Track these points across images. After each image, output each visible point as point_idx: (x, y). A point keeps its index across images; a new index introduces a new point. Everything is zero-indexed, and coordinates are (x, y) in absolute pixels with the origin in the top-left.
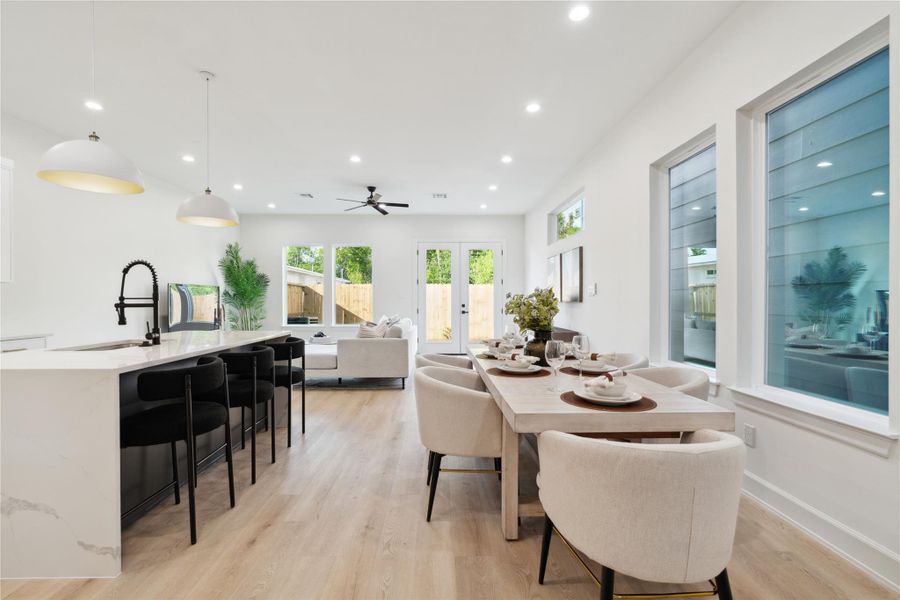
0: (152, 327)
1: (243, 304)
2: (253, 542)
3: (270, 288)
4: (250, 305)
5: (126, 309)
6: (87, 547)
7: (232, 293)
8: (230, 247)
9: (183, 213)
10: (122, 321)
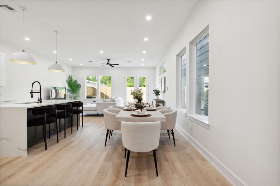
0: (39, 98)
1: (73, 93)
2: (60, 150)
3: (81, 88)
4: (75, 93)
5: (33, 94)
6: (19, 149)
7: (70, 89)
8: (70, 76)
9: (50, 68)
10: (32, 97)
